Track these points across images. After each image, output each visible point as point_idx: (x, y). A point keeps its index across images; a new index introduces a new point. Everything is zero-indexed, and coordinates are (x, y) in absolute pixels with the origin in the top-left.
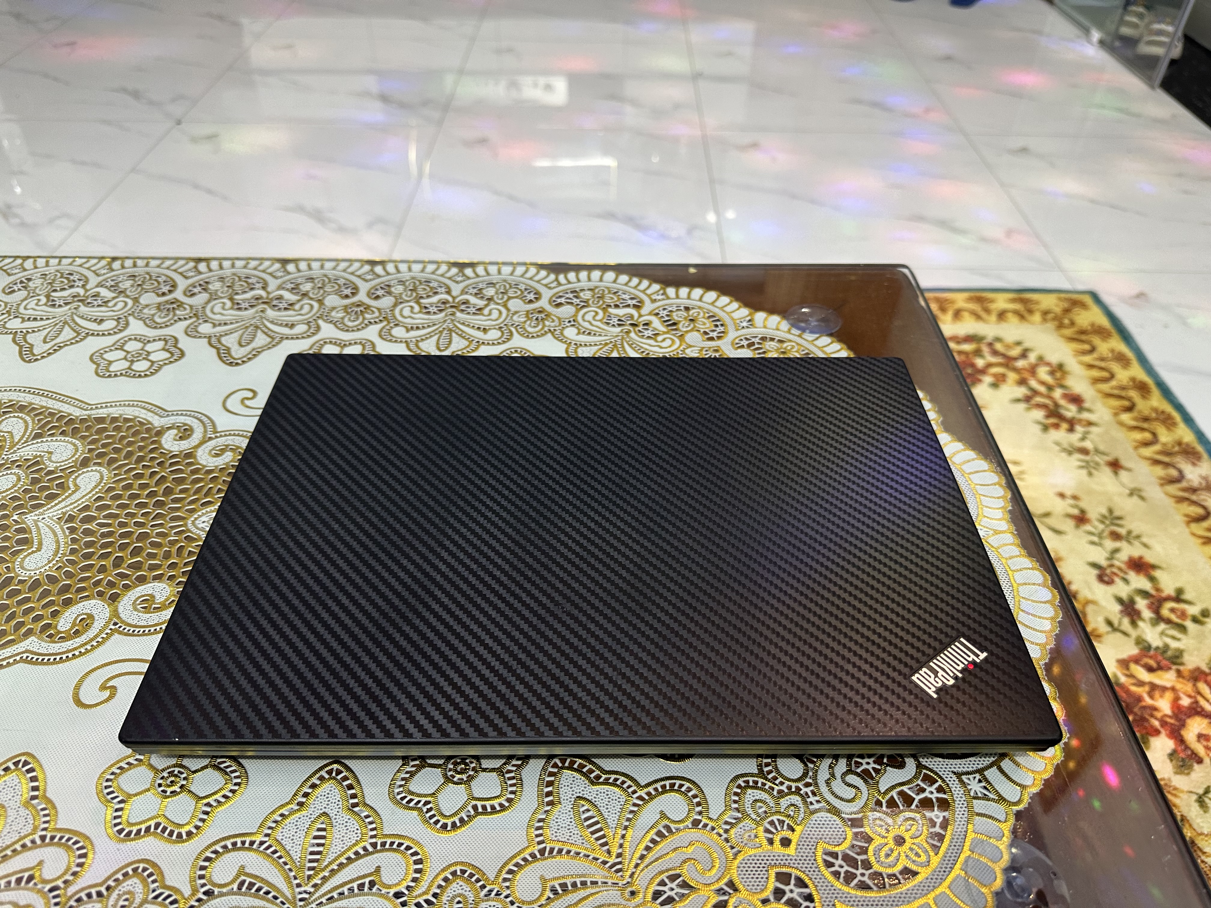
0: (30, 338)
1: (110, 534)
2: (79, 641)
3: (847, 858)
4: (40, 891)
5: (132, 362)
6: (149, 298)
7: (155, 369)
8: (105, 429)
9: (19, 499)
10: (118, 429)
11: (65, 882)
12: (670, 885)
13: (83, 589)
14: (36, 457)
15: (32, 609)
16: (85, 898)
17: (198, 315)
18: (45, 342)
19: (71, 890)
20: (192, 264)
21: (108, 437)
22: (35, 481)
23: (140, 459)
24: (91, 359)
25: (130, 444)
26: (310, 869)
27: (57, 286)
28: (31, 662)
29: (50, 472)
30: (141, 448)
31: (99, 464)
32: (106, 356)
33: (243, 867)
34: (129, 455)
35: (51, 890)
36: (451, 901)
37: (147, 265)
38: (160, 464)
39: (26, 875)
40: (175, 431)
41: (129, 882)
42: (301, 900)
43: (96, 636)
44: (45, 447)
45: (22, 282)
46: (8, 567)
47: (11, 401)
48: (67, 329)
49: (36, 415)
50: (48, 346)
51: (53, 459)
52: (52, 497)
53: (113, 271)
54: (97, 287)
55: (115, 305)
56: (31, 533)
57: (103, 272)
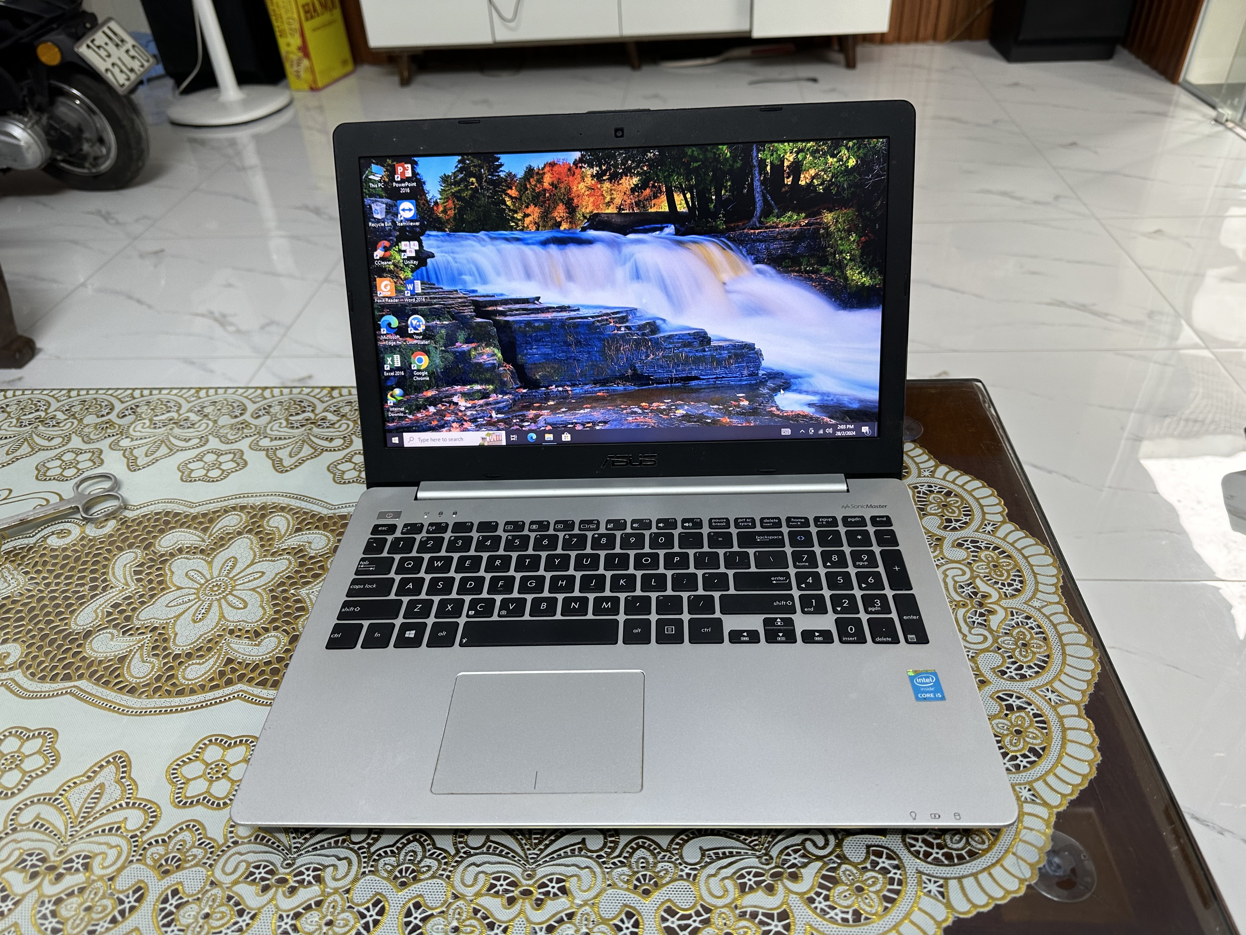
0: (280, 453)
3: (925, 841)
4: (351, 849)
9: (293, 578)
11: (368, 844)
12: (794, 856)
14: (299, 546)
16: (383, 854)
18: (291, 456)
19: (373, 849)
22: (302, 564)
24: (328, 470)
26: (535, 839)
27: (293, 411)
29: (312, 558)
32: (339, 467)
33: (488, 837)
35: (359, 849)
36: (637, 862)
39: (341, 838)
41: (411, 845)
42: (532, 858)
44: (304, 538)
45: (264, 409)
46: (293, 628)
47: (274, 503)
48: (306, 447)
49: (294, 514)
50: (294, 460)
51: (313, 547)
52: (316, 576)
53: (334, 398)
54: (323, 412)
55: (340, 426)
56: (305, 603)
57: (326, 399)
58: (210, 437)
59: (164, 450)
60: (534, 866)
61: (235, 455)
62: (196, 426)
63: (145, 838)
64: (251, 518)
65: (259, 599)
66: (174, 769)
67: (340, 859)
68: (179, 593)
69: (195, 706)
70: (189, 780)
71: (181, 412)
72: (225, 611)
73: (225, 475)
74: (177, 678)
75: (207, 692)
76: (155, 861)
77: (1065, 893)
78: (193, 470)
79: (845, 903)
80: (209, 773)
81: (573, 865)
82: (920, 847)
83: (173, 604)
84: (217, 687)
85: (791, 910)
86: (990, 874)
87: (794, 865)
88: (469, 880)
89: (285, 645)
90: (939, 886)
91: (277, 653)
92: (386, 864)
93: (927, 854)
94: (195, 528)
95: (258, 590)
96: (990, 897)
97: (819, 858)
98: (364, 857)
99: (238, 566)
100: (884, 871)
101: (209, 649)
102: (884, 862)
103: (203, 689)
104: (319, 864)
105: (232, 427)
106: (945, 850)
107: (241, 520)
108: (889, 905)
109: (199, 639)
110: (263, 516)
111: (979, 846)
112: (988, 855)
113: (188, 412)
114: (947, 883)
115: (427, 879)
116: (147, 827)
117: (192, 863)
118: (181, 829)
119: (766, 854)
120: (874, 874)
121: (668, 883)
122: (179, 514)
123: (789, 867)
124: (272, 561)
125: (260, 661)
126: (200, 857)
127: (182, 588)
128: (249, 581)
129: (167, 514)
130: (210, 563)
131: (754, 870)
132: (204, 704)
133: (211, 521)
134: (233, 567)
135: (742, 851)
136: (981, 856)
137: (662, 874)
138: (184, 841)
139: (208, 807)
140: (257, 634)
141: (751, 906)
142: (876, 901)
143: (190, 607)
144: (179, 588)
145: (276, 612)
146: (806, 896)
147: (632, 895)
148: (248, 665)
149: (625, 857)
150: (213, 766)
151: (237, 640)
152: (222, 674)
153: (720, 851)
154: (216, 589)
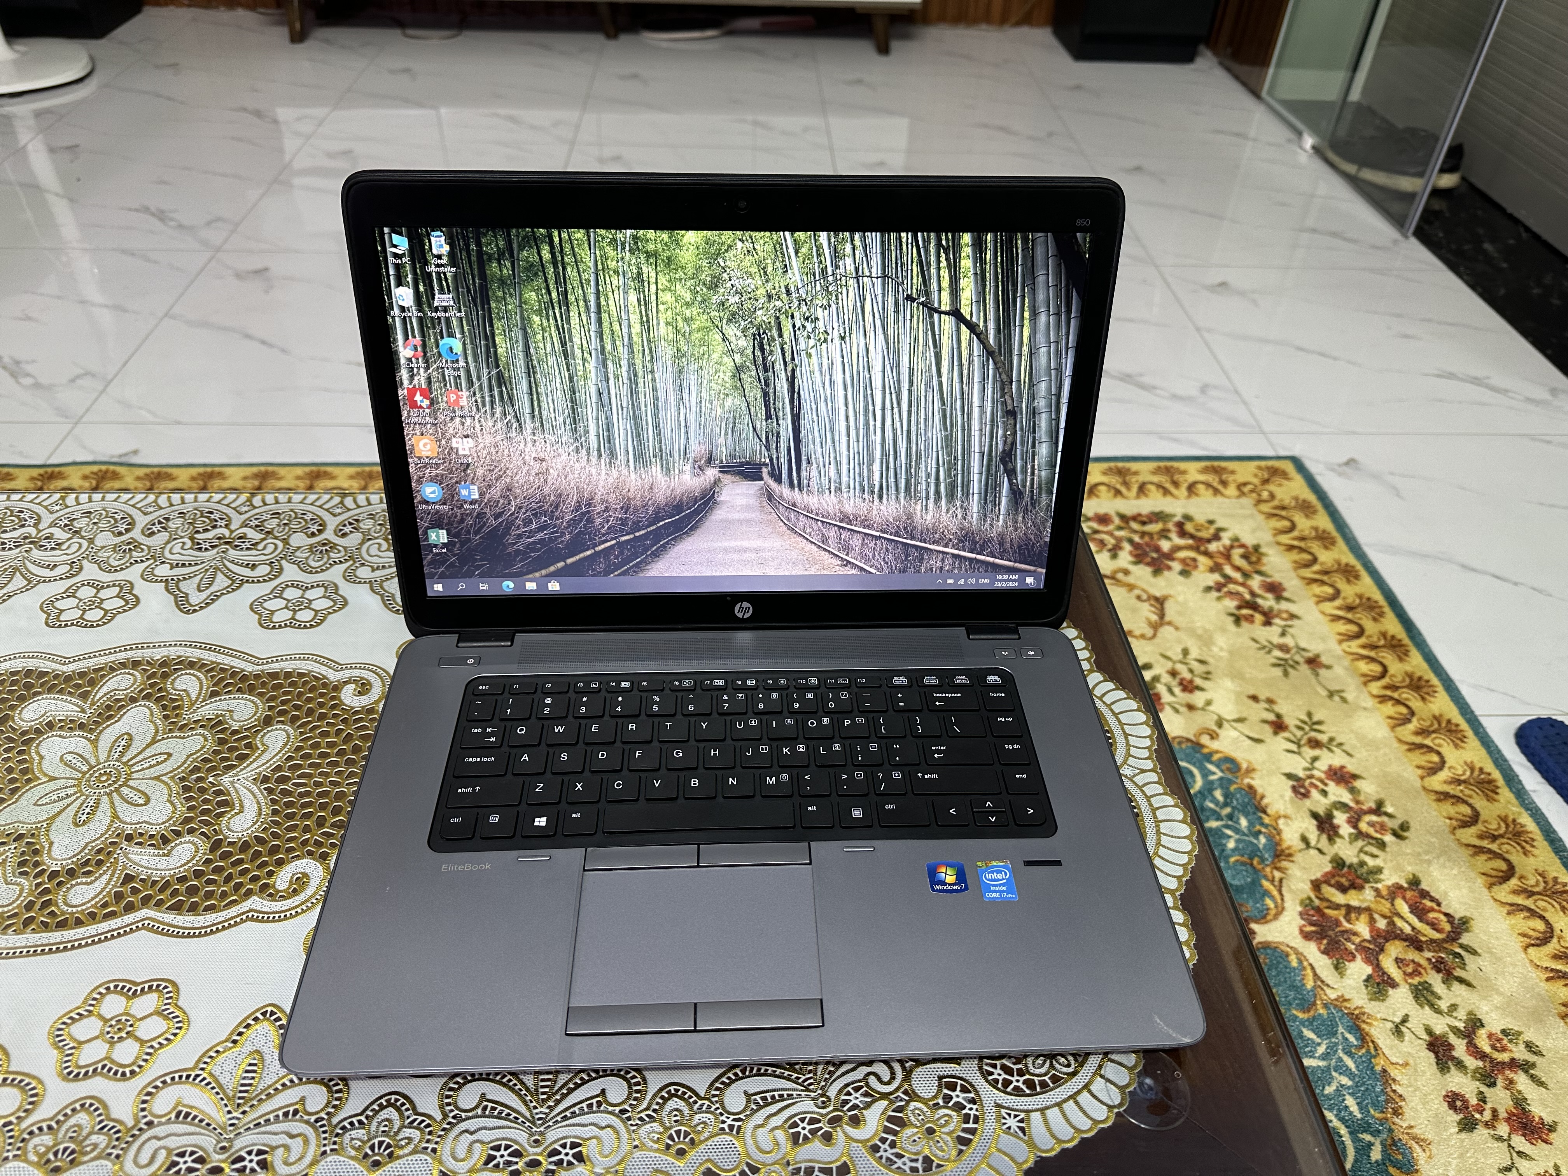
0: (183, 586)
1: (308, 794)
2: (298, 899)
4: (307, 1122)
5: (295, 611)
6: (298, 540)
7: (319, 619)
8: (280, 686)
9: (210, 761)
10: (293, 684)
12: (855, 1095)
13: (292, 849)
14: (217, 716)
15: (246, 871)
16: (349, 1127)
17: (352, 557)
18: (200, 591)
19: (335, 1121)
20: (337, 499)
21: (286, 693)
22: (222, 742)
23: (322, 717)
24: (252, 609)
25: (309, 700)
26: (543, 1093)
27: (199, 526)
28: (257, 920)
29: (235, 732)
30: (321, 705)
31: (282, 722)
32: (265, 605)
33: (483, 1095)
34: (310, 712)
35: (316, 1121)
36: (669, 1115)
37: (289, 501)
38: (344, 721)
39: (291, 1109)
40: (353, 686)
41: (385, 1111)
42: (539, 1119)
43: (315, 894)
44: (224, 705)
45: (160, 522)
46: (215, 830)
47: (179, 657)
48: (220, 576)
49: (208, 671)
50: (204, 595)
51: (235, 718)
52: (242, 758)
53: (255, 508)
54: (241, 527)
55: (265, 548)
56: (229, 795)
57: (246, 509)
58: (85, 562)
59: (19, 582)
60: (542, 1129)
61: (121, 588)
62: (64, 547)
63: (24, 1125)
64: (149, 678)
65: (166, 791)
66: (59, 1029)
67: (292, 1136)
68: (52, 785)
69: (83, 942)
70: (81, 1043)
71: (41, 527)
72: (119, 809)
73: (109, 617)
74: (57, 905)
75: (100, 922)
76: (40, 1156)
77: (1158, 1119)
78: (62, 611)
79: (914, 1149)
80: (108, 1033)
81: (591, 1124)
82: (999, 1074)
83: (43, 801)
84: (112, 915)
85: (853, 1162)
86: (1077, 1103)
87: (855, 1107)
88: (461, 1152)
89: (205, 854)
90: (1019, 1121)
91: (194, 865)
92: (352, 1139)
93: (1007, 1083)
94: (70, 692)
95: (163, 778)
96: (1077, 1130)
97: (884, 1096)
98: (324, 1132)
99: (134, 745)
100: (959, 1107)
101: (100, 863)
102: (958, 1096)
103: (94, 919)
104: (264, 1145)
105: (115, 548)
106: (1027, 1076)
107: (135, 680)
108: (963, 1148)
109: (84, 849)
110: (165, 676)
111: (1065, 1070)
112: (1074, 1080)
113: (50, 526)
114: (1028, 1116)
115: (407, 1155)
116: (26, 1111)
117: (92, 1155)
118: (74, 1110)
119: (822, 1095)
120: (947, 1111)
121: (707, 1139)
122: (45, 674)
123: (849, 1110)
124: (180, 737)
125: (171, 876)
126: (102, 1146)
127: (56, 779)
128: (151, 767)
129: (29, 673)
130: (94, 743)
131: (809, 1116)
132: (96, 939)
133: (92, 683)
134: (126, 748)
135: (794, 1093)
136: (1066, 1082)
137: (699, 1128)
138: (79, 1126)
139: (110, 1078)
140: (165, 840)
141: (805, 1161)
142: (951, 1144)
143: (68, 805)
144: (52, 779)
145: (190, 809)
146: (869, 1144)
147: (664, 1157)
148: (155, 883)
149: (654, 1111)
150: (113, 1023)
151: (137, 849)
152: (119, 896)
153: (768, 1095)
154: (104, 778)
